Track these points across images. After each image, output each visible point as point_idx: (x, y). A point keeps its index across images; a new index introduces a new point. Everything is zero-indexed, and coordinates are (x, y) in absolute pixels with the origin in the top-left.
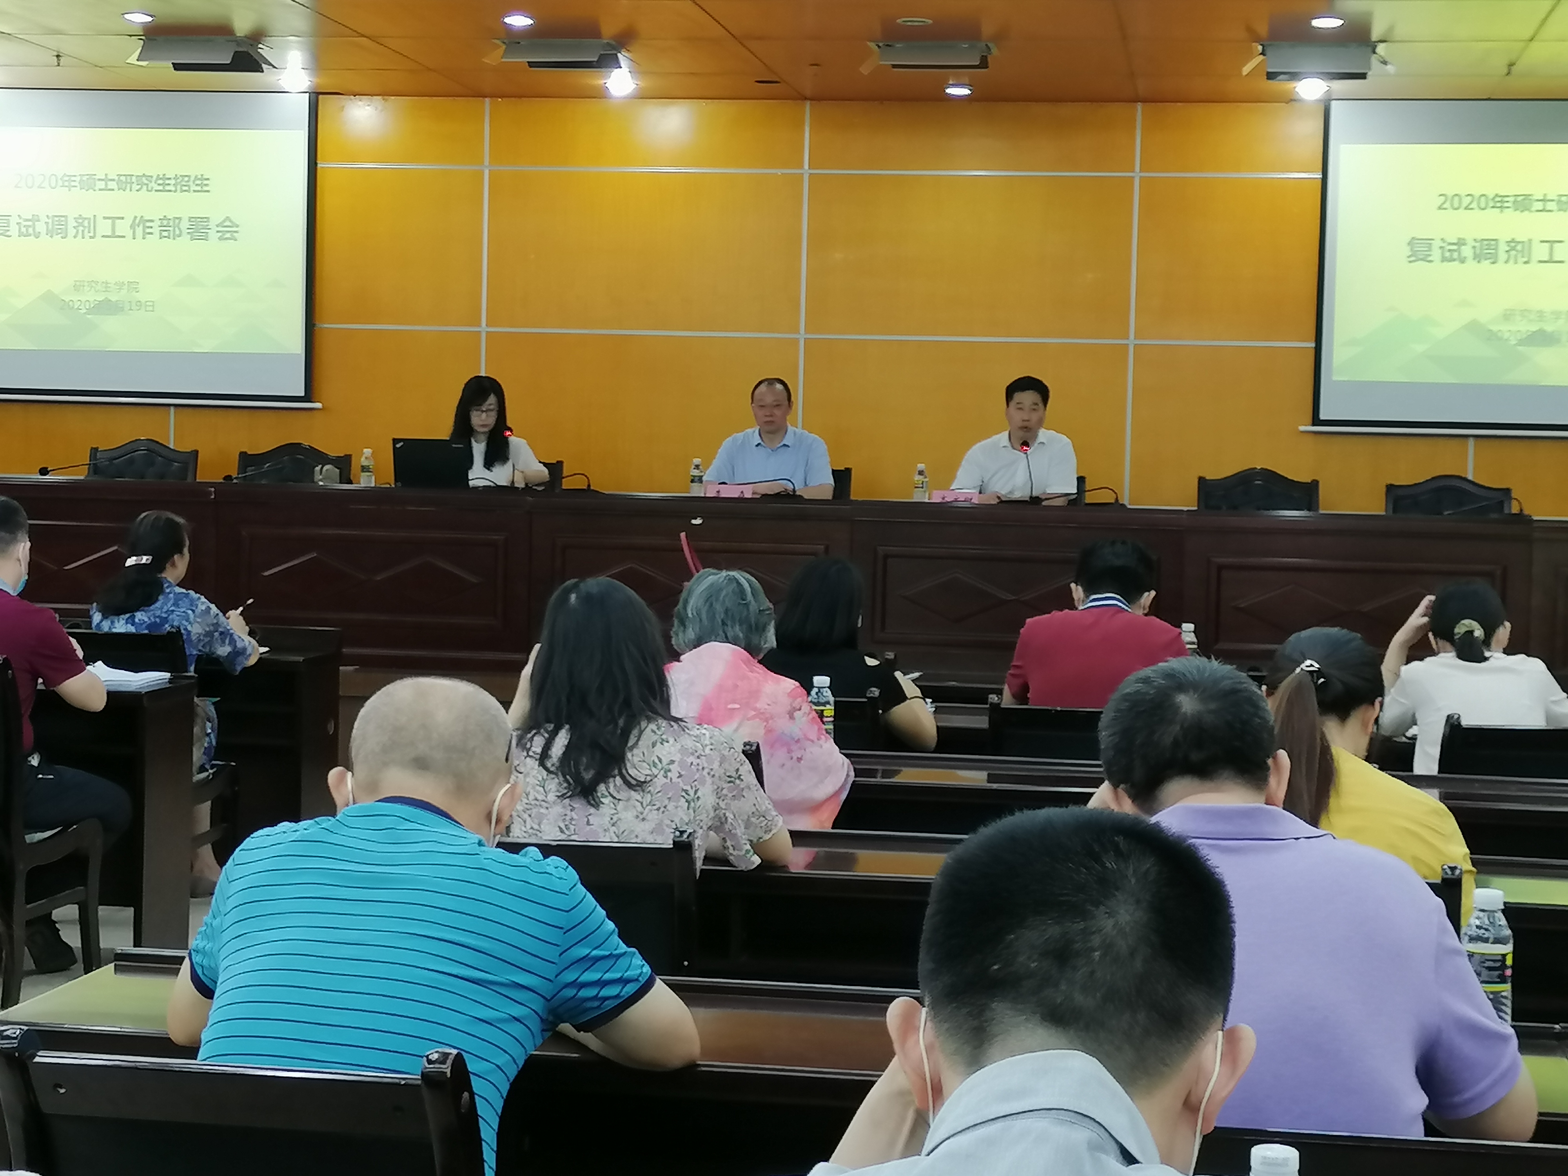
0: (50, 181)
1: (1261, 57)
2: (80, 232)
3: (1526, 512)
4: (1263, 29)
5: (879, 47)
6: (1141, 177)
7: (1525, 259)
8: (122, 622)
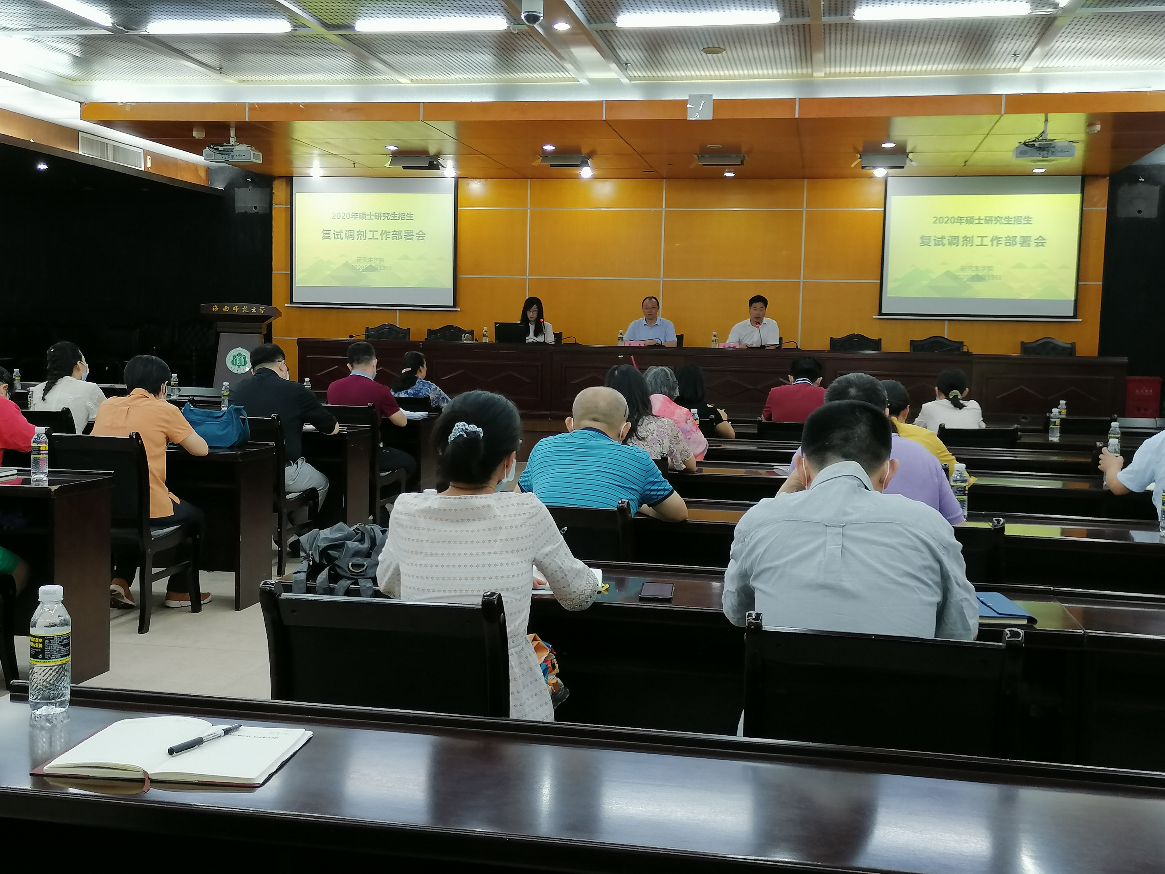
0: (347, 216)
1: (860, 160)
2: (360, 237)
3: (970, 351)
4: (861, 148)
5: (698, 156)
6: (806, 211)
7: (971, 244)
8: (403, 394)
